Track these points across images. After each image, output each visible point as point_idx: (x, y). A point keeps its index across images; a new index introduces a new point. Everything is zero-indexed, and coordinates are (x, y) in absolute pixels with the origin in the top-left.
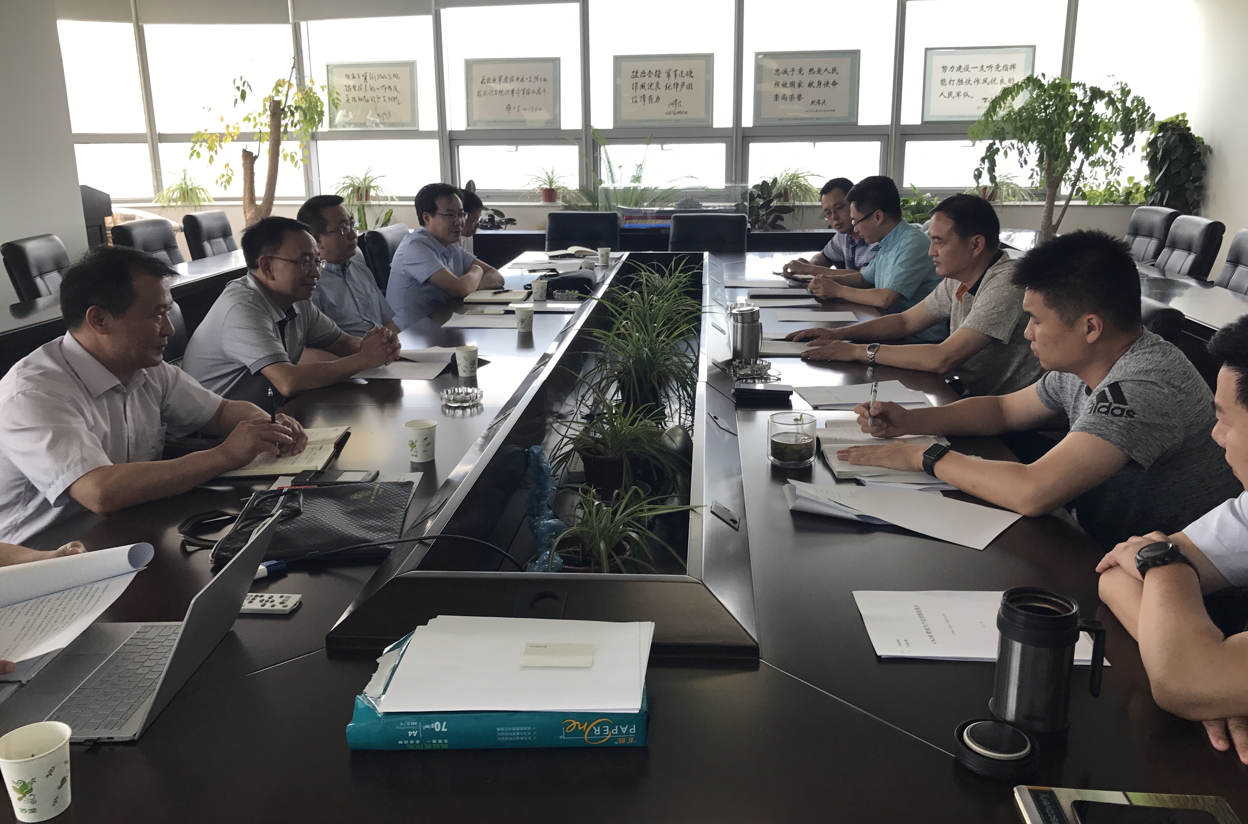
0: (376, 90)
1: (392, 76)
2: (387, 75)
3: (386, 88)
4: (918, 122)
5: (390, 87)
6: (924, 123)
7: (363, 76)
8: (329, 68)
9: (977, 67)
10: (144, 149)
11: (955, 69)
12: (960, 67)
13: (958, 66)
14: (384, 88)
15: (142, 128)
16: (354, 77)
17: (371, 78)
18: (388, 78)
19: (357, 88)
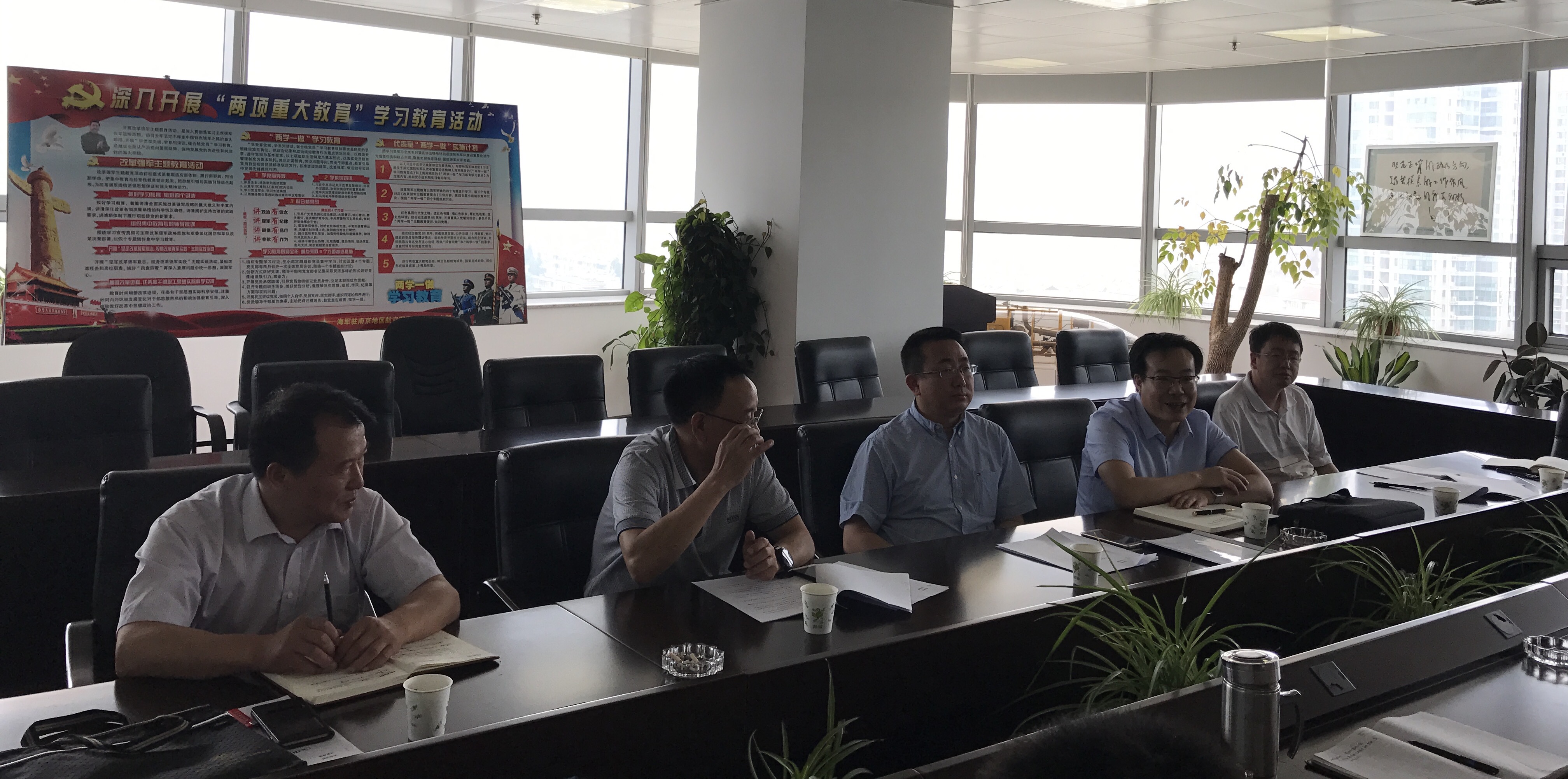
0: (1433, 184)
1: (1458, 165)
2: (1450, 164)
3: (1446, 183)
5: (1453, 180)
7: (1416, 164)
8: (1372, 154)
10: (1135, 246)
14: (1444, 182)
15: (1136, 221)
16: (1404, 166)
17: (1428, 167)
18: (1452, 167)
19: (1406, 181)
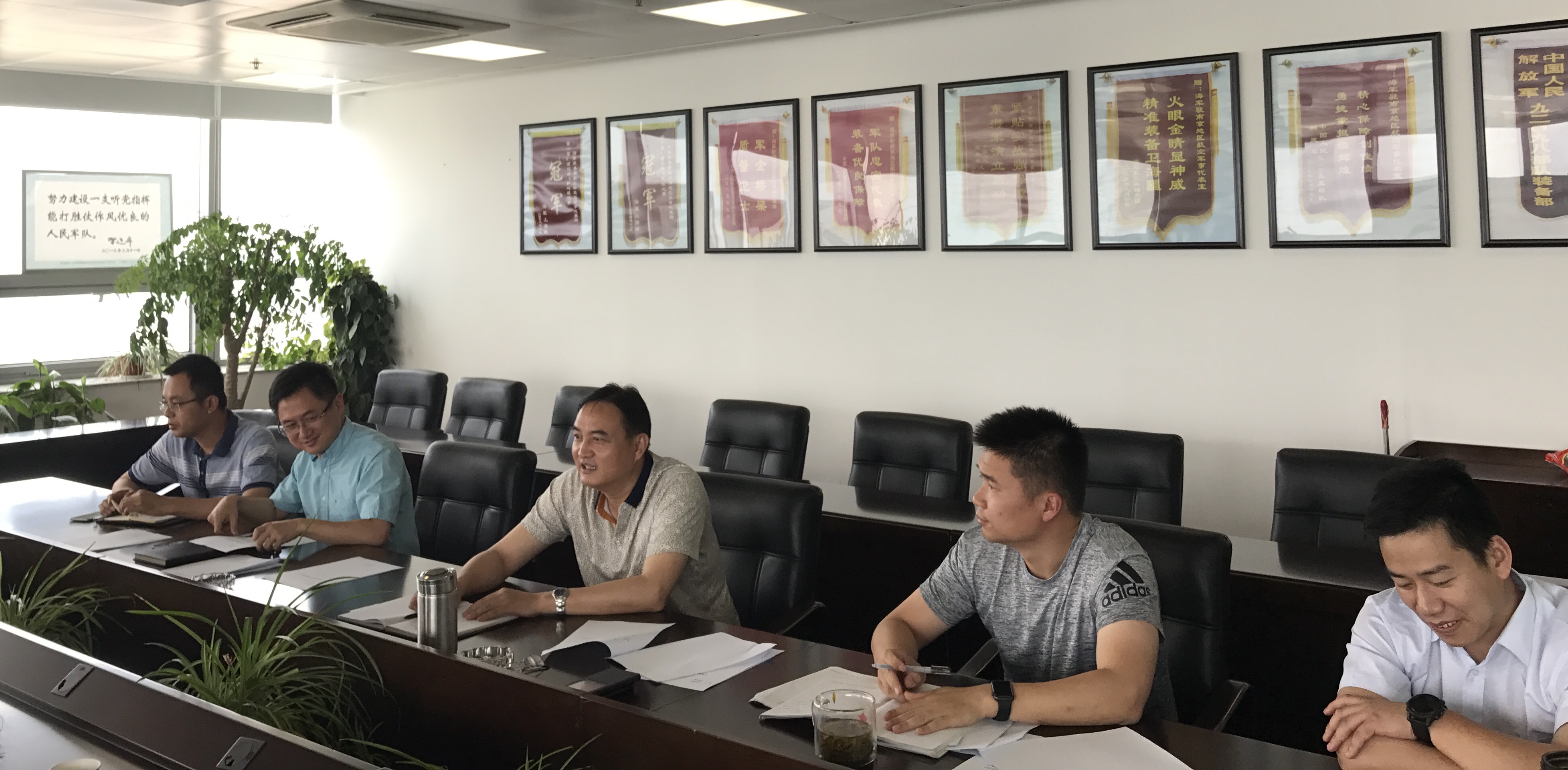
4: (19, 271)
6: (26, 272)
9: (98, 198)
11: (68, 199)
12: (75, 197)
13: (72, 196)
